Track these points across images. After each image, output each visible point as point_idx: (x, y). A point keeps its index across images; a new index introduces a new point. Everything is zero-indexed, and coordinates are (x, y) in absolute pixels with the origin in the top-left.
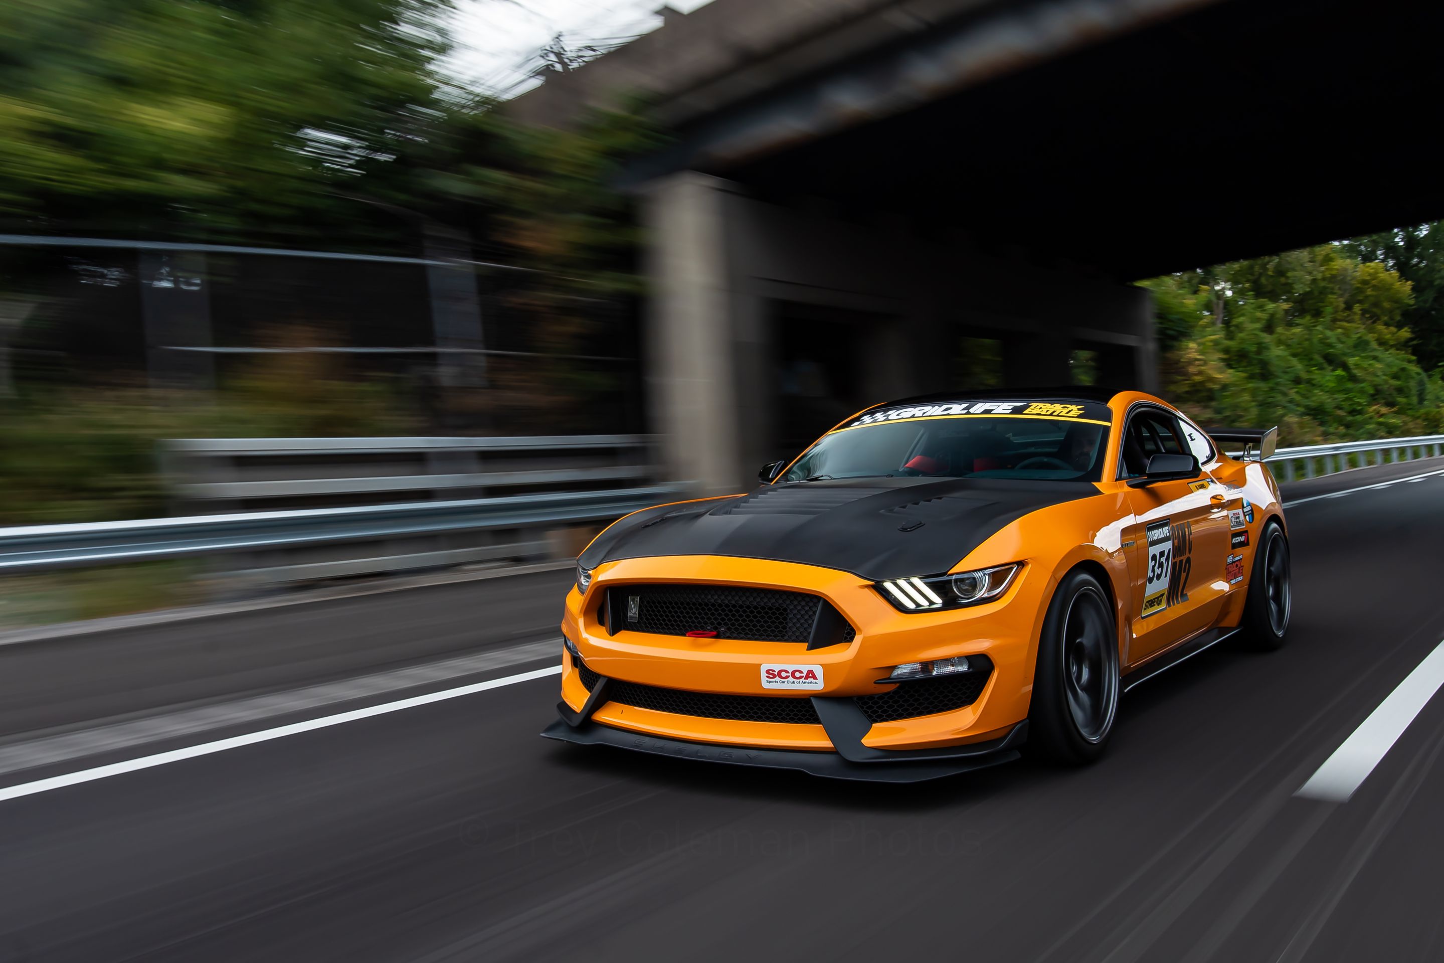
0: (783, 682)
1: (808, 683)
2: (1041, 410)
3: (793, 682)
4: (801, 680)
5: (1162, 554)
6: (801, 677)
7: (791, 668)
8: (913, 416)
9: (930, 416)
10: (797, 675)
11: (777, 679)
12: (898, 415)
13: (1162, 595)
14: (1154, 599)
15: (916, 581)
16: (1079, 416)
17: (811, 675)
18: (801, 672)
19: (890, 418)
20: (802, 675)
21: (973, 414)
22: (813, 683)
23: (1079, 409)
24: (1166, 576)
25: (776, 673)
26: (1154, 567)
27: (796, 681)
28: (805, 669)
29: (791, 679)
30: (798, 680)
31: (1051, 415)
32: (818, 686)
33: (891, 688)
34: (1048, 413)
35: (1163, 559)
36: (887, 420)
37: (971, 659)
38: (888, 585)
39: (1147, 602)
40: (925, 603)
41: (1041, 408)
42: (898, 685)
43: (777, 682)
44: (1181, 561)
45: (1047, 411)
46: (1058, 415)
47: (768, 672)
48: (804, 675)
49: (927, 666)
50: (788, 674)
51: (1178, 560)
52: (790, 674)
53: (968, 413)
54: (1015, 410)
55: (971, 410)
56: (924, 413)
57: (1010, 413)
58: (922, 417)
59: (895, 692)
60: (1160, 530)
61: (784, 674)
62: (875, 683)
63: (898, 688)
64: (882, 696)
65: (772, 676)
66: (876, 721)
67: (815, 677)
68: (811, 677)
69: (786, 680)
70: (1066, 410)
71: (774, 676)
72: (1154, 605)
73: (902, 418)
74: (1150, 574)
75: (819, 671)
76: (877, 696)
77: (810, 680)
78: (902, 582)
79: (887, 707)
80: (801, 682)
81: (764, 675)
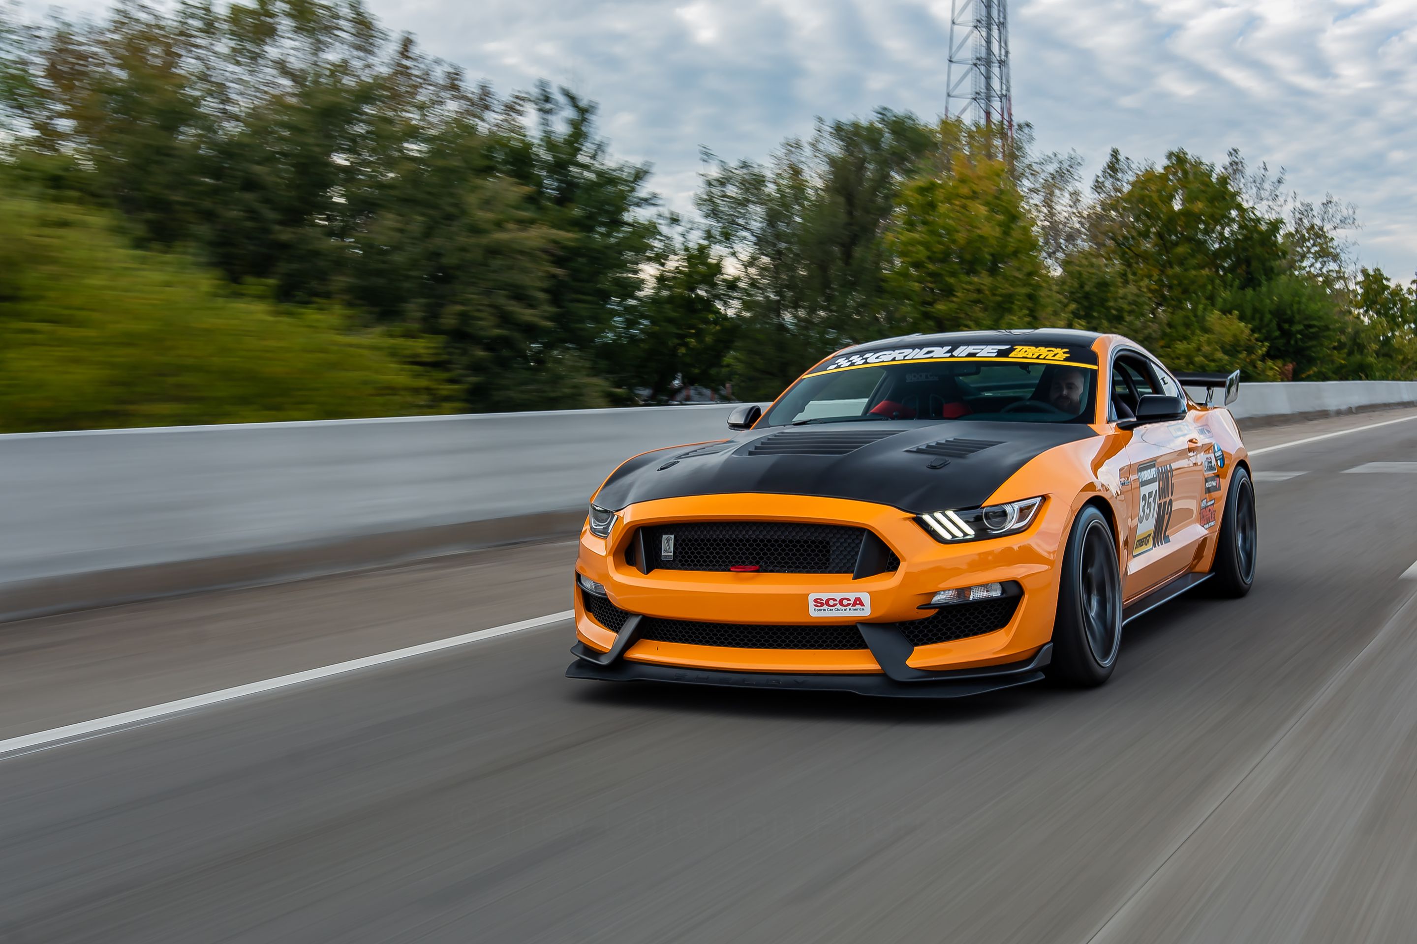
0: (831, 610)
1: (856, 609)
2: (1027, 353)
3: (841, 610)
4: (848, 608)
5: (1150, 494)
6: (849, 605)
7: (838, 596)
8: (894, 359)
9: (912, 359)
10: (845, 602)
11: (825, 607)
12: (877, 358)
13: (1150, 535)
14: (1143, 538)
15: (950, 513)
16: (1066, 360)
17: (858, 602)
18: (848, 600)
19: (868, 361)
20: (849, 602)
21: (957, 357)
22: (860, 609)
23: (1064, 353)
24: (1153, 517)
25: (824, 602)
26: (1144, 506)
27: (843, 608)
28: (852, 596)
29: (838, 606)
30: (846, 608)
31: (1038, 358)
32: (865, 612)
33: (931, 613)
34: (1035, 356)
35: (1151, 500)
36: (866, 363)
37: (1003, 584)
38: (927, 517)
39: (1138, 541)
40: (959, 535)
41: (1026, 351)
42: (937, 610)
43: (825, 610)
44: (1165, 502)
45: (1033, 354)
46: (1044, 359)
47: (815, 601)
48: (852, 602)
49: (963, 591)
50: (835, 602)
51: (1162, 501)
52: (837, 602)
53: (952, 356)
54: (1000, 353)
55: (955, 353)
56: (905, 357)
57: (996, 356)
58: (904, 360)
59: (935, 617)
60: (1149, 471)
61: (831, 602)
62: (918, 608)
63: (937, 613)
64: (922, 621)
65: (819, 605)
66: (917, 645)
67: (862, 605)
68: (858, 604)
69: (834, 608)
70: (1052, 354)
71: (822, 605)
72: (1142, 545)
73: (883, 361)
74: (1141, 514)
75: (866, 598)
76: (917, 622)
77: (857, 607)
78: (938, 515)
79: (928, 631)
80: (848, 609)
81: (811, 603)
